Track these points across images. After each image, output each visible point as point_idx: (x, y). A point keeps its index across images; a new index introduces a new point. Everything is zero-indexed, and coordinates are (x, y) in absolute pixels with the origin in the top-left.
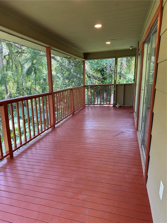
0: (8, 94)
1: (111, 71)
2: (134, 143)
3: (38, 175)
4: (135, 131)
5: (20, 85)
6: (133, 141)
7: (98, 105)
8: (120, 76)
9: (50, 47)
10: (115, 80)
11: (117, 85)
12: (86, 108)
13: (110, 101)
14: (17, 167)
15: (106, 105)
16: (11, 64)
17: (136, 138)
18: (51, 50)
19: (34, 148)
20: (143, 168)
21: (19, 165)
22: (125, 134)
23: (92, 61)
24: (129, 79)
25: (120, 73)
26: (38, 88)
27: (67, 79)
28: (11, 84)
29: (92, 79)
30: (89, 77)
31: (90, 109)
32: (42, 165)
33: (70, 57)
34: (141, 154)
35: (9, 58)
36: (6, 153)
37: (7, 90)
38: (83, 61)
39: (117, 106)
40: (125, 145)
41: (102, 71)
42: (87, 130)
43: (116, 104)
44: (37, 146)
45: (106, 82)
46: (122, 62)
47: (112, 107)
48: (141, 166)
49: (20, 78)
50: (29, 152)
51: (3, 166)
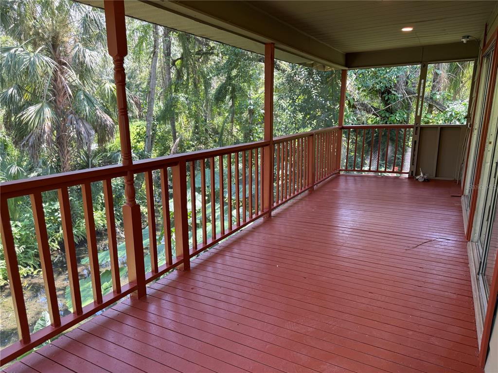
0: (178, 140)
1: (409, 93)
2: (458, 268)
3: (237, 310)
4: (463, 240)
5: (200, 123)
6: (456, 263)
7: (372, 174)
8: (430, 106)
9: (274, 44)
10: (418, 114)
11: (422, 128)
12: (341, 177)
13: (402, 166)
14: (198, 289)
15: (390, 175)
16: (185, 78)
17: (464, 257)
18: (275, 49)
19: (228, 254)
20: (478, 330)
21: (200, 284)
22: (437, 246)
23: (363, 71)
24: (453, 114)
25: (431, 98)
26: (236, 129)
27: (301, 112)
28: (182, 120)
29: (358, 111)
30: (354, 107)
31: (351, 180)
32: (247, 290)
33: (312, 62)
34: (475, 296)
35: (182, 65)
36: (177, 257)
37: (175, 132)
38: (342, 70)
39: (420, 177)
40: (435, 272)
41: (385, 93)
42: (343, 229)
43: (417, 174)
44: (236, 251)
45: (393, 118)
46: (438, 72)
47: (407, 180)
48: (474, 323)
49: (201, 108)
50: (219, 261)
51: (171, 283)
